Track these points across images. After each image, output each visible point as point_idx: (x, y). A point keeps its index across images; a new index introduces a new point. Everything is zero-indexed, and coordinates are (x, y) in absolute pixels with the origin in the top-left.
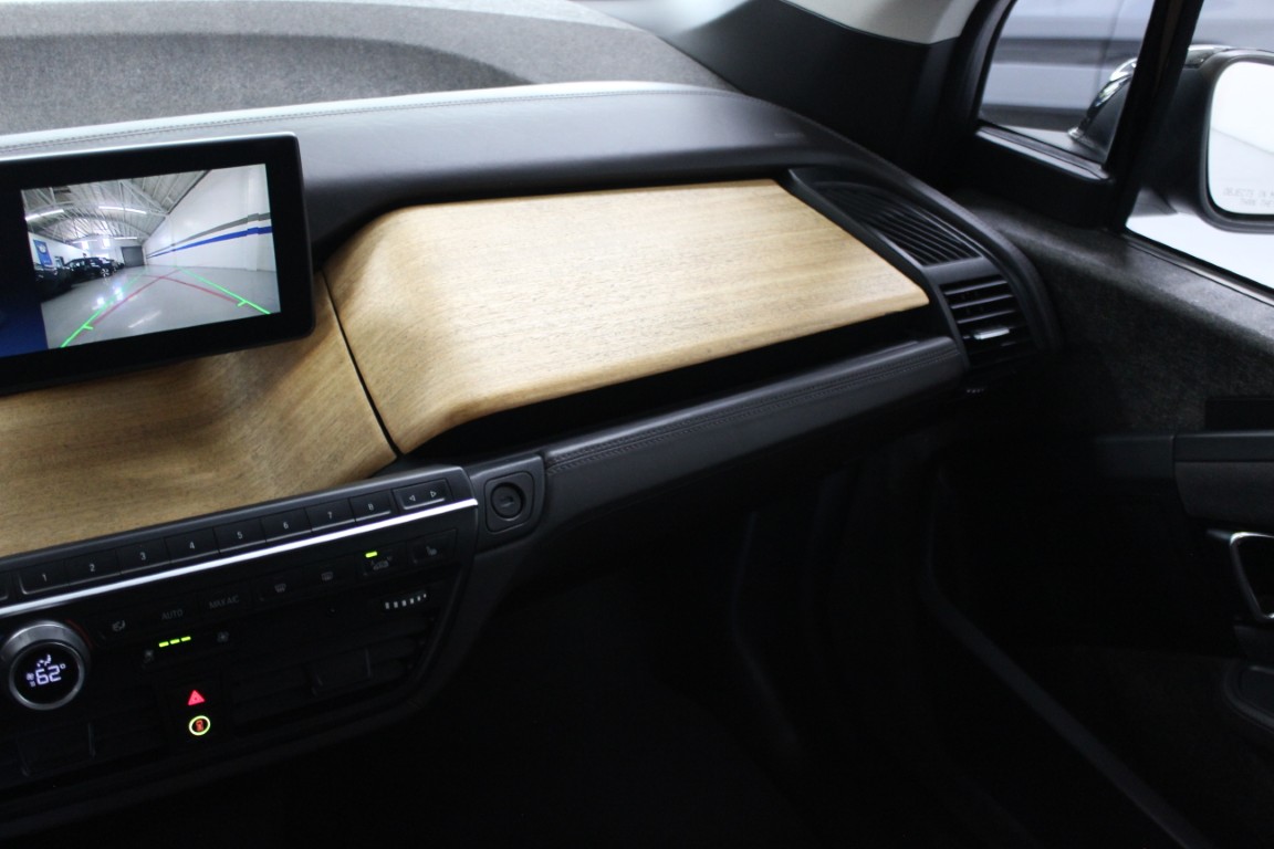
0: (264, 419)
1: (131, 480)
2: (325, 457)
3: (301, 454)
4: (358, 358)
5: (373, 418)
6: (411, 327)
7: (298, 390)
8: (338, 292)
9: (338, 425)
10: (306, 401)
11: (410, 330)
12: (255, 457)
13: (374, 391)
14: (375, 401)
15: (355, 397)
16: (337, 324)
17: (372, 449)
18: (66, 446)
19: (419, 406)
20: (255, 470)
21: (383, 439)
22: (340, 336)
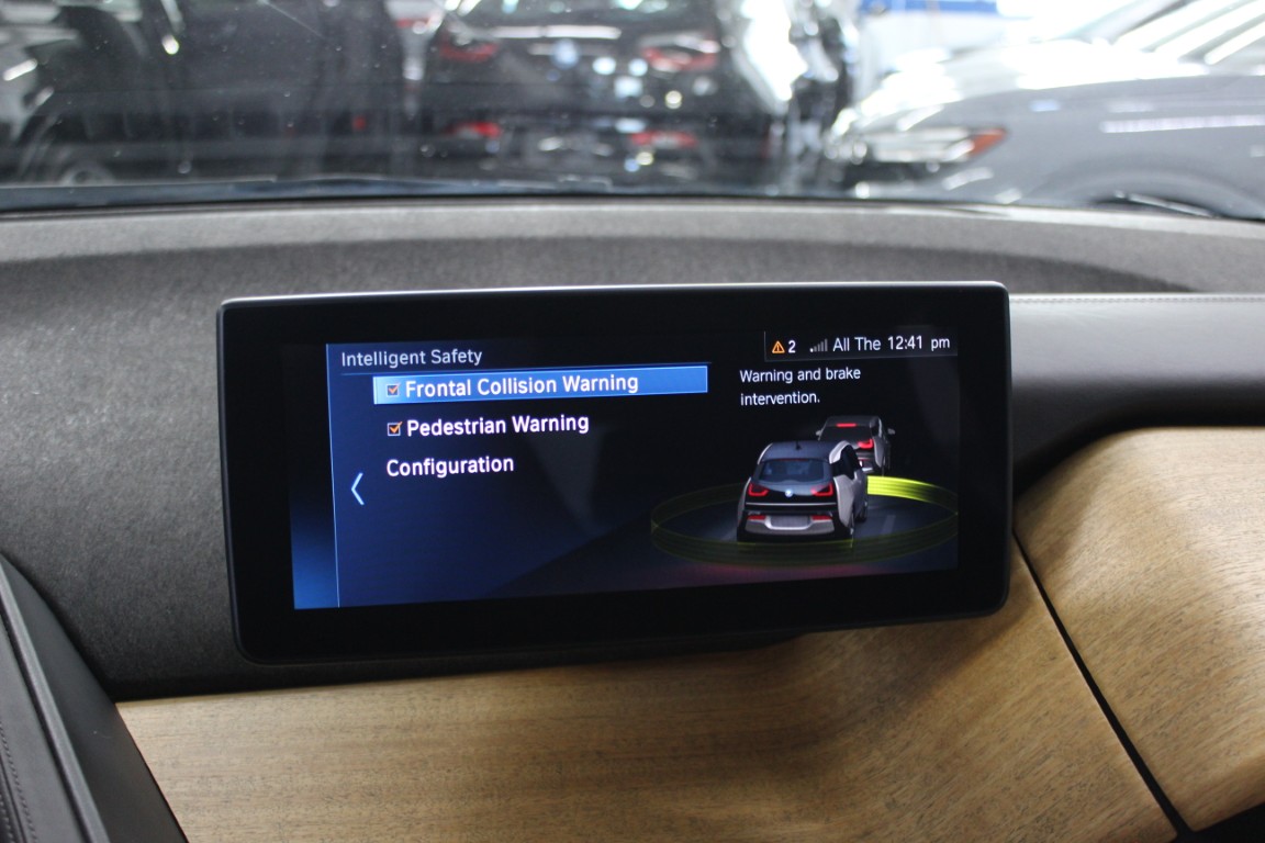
0: (908, 744)
1: (693, 820)
2: (1027, 820)
3: (980, 809)
4: (1084, 654)
5: (1124, 756)
6: (1189, 604)
7: (971, 700)
8: (1037, 549)
9: (1053, 765)
10: (988, 720)
11: (1186, 610)
12: (892, 805)
13: (1123, 711)
14: (1129, 729)
15: (1084, 719)
16: (1039, 597)
17: (1128, 814)
18: (599, 753)
19: (1223, 744)
20: (892, 827)
21: (1148, 797)
22: (1048, 617)
